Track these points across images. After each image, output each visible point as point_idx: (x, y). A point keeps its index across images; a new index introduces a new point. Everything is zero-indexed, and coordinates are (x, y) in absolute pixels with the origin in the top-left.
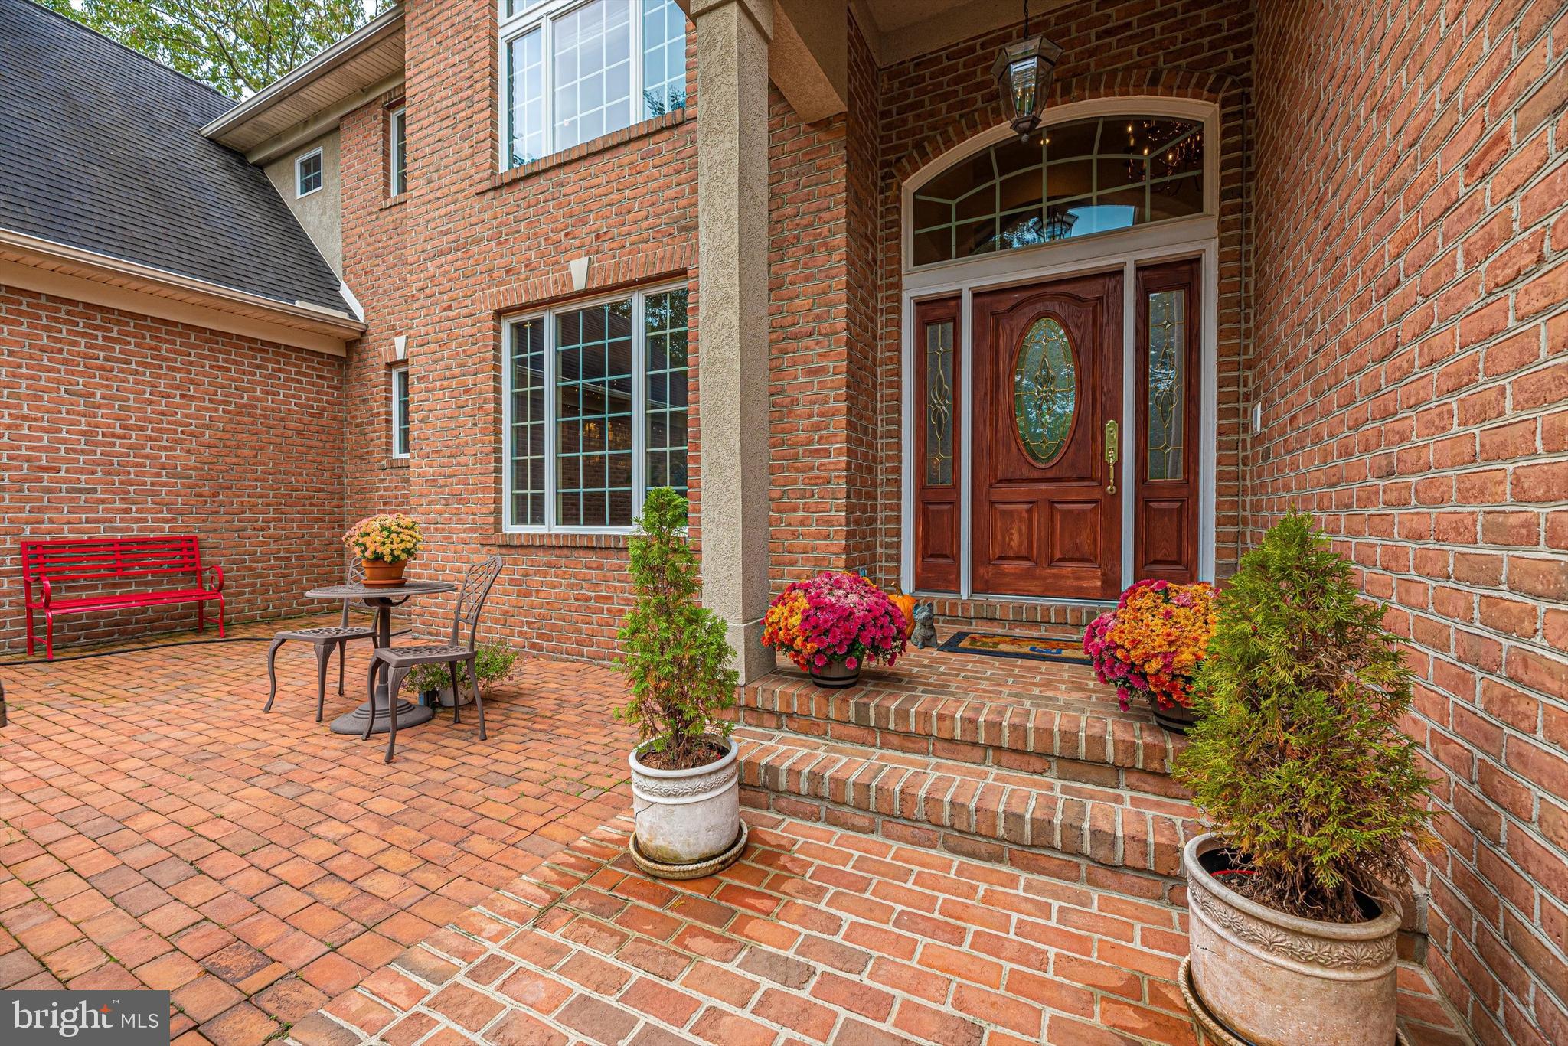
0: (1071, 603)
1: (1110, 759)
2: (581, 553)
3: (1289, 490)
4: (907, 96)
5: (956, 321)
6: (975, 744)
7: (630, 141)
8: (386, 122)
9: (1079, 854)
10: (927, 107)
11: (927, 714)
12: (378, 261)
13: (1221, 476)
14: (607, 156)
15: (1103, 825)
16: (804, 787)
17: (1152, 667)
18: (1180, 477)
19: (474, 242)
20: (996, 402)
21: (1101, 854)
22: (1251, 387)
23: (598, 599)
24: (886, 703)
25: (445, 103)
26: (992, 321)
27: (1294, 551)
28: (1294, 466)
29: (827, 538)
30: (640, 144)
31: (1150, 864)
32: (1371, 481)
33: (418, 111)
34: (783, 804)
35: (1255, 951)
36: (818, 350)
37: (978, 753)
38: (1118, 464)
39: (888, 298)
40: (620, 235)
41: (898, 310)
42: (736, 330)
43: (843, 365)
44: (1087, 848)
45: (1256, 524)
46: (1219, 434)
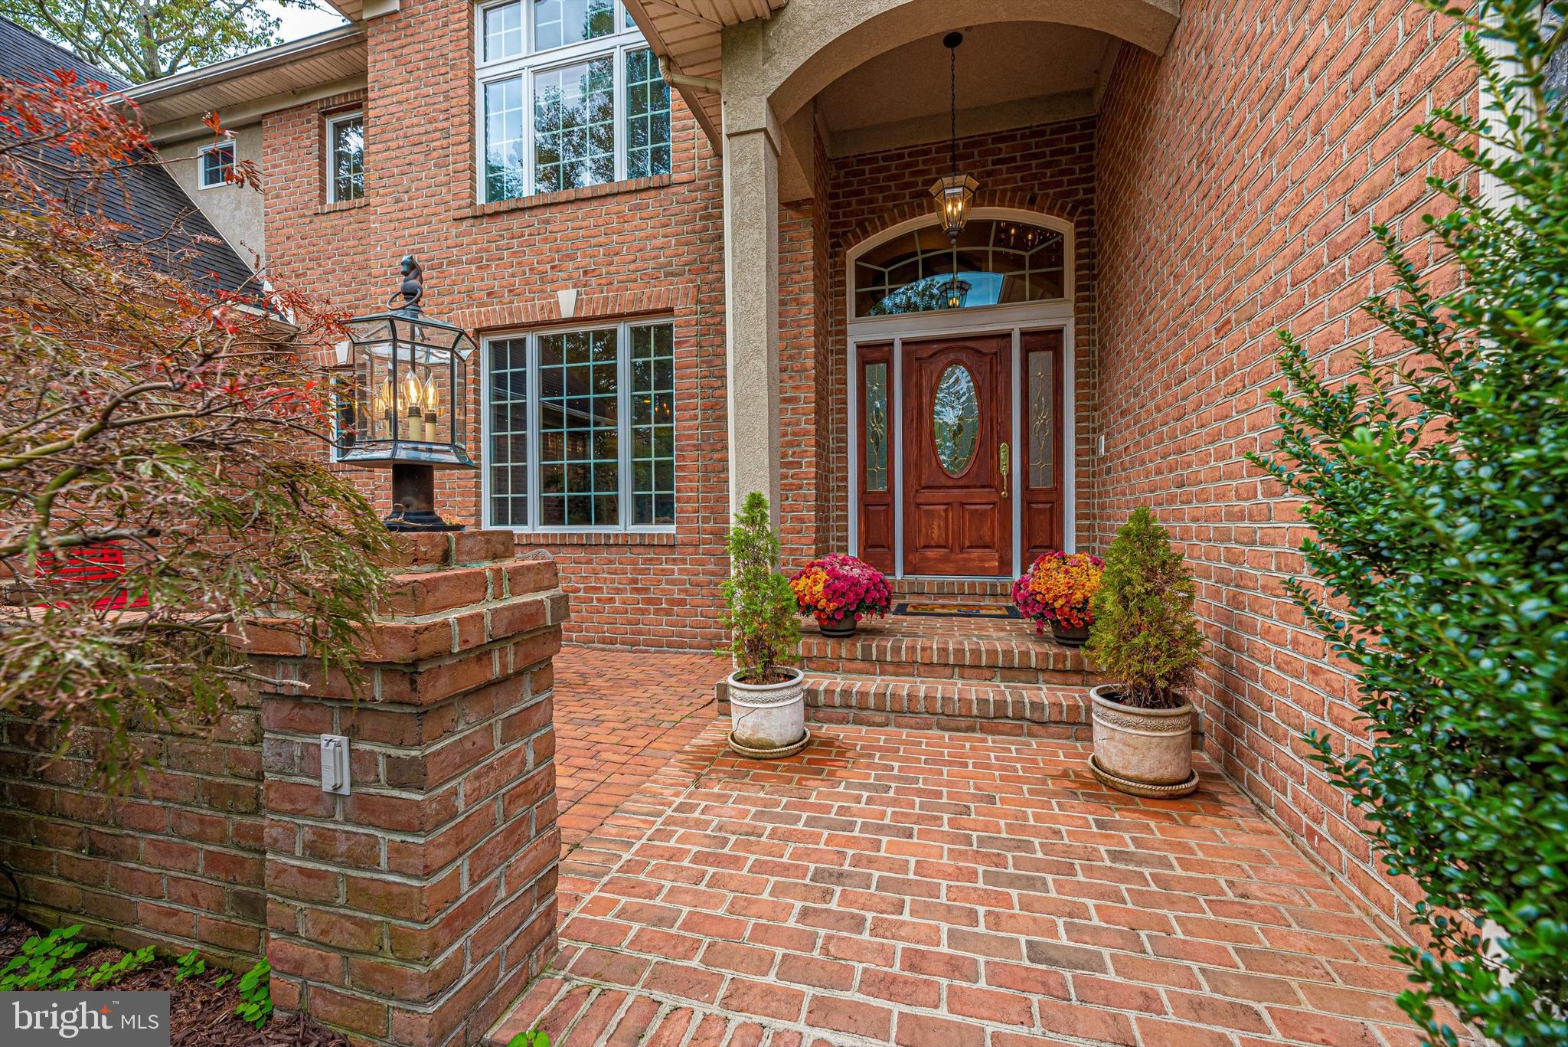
0: (978, 579)
1: (1033, 665)
2: (570, 549)
3: (1124, 494)
4: (851, 184)
5: (889, 362)
6: (946, 665)
7: (618, 193)
8: (322, 127)
9: (1023, 718)
10: (867, 195)
11: (913, 649)
12: (313, 264)
13: (1078, 485)
14: (595, 204)
15: (1035, 699)
16: (837, 701)
17: (1058, 604)
18: (1050, 486)
19: (450, 264)
20: (919, 429)
21: (1036, 716)
22: (1097, 424)
23: (587, 590)
24: (884, 643)
25: (416, 130)
26: (916, 365)
27: (1143, 526)
28: (1128, 479)
29: (799, 532)
30: (627, 197)
31: (1064, 717)
32: (1173, 489)
33: (383, 132)
34: (821, 715)
35: (1129, 730)
36: (790, 383)
37: (948, 671)
38: (1010, 475)
39: (837, 342)
40: (608, 273)
41: (844, 352)
42: (765, 374)
43: (812, 395)
44: (1028, 714)
45: (1101, 518)
46: (1077, 455)
